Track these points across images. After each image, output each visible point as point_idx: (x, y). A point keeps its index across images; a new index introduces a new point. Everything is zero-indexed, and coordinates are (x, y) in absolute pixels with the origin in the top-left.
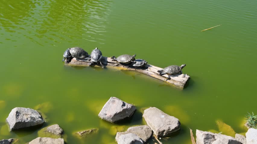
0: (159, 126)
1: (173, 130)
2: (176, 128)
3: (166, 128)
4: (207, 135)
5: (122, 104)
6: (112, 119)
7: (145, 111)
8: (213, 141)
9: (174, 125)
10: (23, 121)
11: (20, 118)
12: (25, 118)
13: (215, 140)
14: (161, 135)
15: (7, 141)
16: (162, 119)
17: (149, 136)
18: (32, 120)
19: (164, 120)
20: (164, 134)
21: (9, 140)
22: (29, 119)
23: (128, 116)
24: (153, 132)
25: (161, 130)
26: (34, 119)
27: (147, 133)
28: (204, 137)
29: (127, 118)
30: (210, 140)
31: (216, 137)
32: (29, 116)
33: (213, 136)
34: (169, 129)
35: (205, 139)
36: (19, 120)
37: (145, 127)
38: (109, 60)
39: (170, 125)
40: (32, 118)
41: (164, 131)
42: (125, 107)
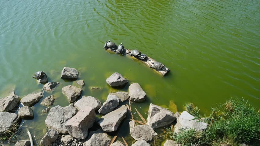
0: (133, 95)
1: (140, 99)
2: (142, 99)
3: (136, 98)
4: (155, 108)
5: (118, 77)
6: (111, 84)
7: (132, 84)
8: (158, 112)
9: (141, 97)
10: (66, 75)
11: (65, 73)
12: (68, 73)
13: (159, 112)
14: (132, 100)
15: (56, 83)
16: (136, 91)
17: (126, 99)
18: (71, 75)
19: (137, 92)
20: (134, 101)
21: (57, 83)
22: (70, 74)
23: (121, 85)
24: (129, 97)
25: (133, 98)
26: (72, 75)
27: (125, 97)
28: (152, 109)
29: (120, 86)
30: (156, 111)
31: (160, 111)
32: (70, 73)
33: (159, 110)
34: (138, 98)
35: (153, 110)
36: (65, 74)
37: (126, 93)
38: (127, 51)
39: (139, 96)
40: (71, 74)
41: (135, 99)
42: (119, 80)
